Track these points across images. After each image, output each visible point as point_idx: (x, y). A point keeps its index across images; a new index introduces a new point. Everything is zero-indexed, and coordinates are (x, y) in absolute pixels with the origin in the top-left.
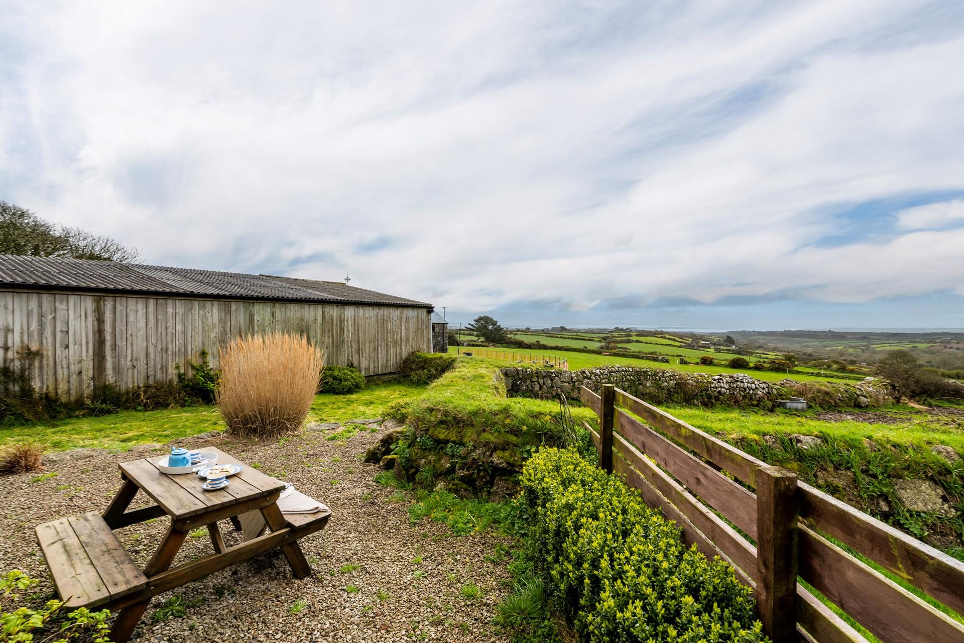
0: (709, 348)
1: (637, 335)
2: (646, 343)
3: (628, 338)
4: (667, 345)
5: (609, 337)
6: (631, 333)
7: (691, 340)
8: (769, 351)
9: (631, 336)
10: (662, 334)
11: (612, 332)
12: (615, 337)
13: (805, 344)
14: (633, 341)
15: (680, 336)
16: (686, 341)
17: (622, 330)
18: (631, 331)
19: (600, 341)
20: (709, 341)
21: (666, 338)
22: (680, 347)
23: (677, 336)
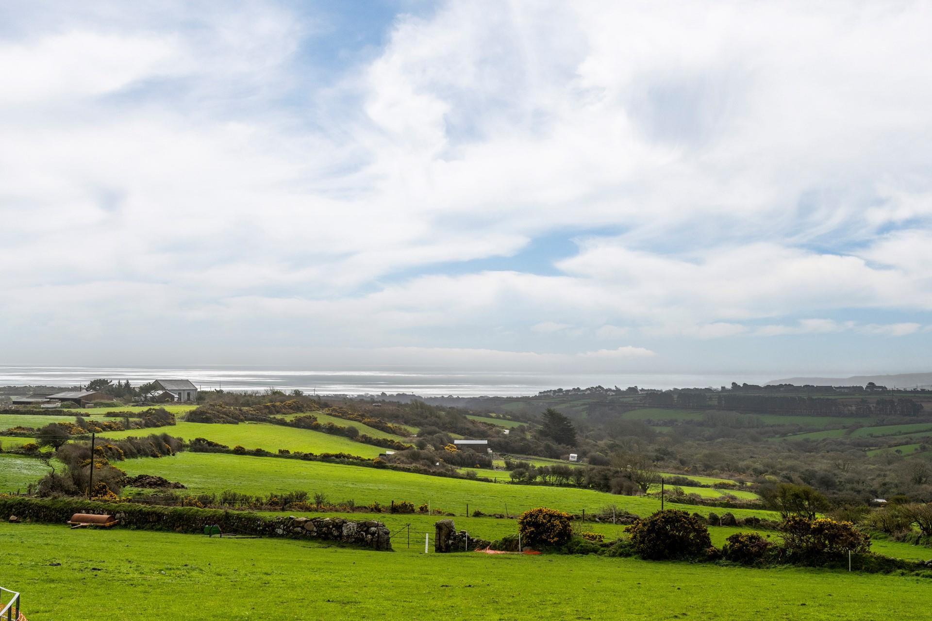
0: (487, 465)
1: (192, 417)
2: (239, 451)
3: (158, 431)
4: (326, 458)
5: (68, 427)
6: (168, 408)
7: (414, 431)
8: (695, 472)
9: (167, 419)
10: (298, 408)
11: (78, 402)
12: (94, 426)
13: (800, 438)
14: (181, 446)
15: (373, 414)
16: (397, 439)
17: (125, 392)
18: (167, 398)
19: (29, 452)
20: (482, 435)
21: (317, 428)
22: (379, 465)
23: (360, 418)
